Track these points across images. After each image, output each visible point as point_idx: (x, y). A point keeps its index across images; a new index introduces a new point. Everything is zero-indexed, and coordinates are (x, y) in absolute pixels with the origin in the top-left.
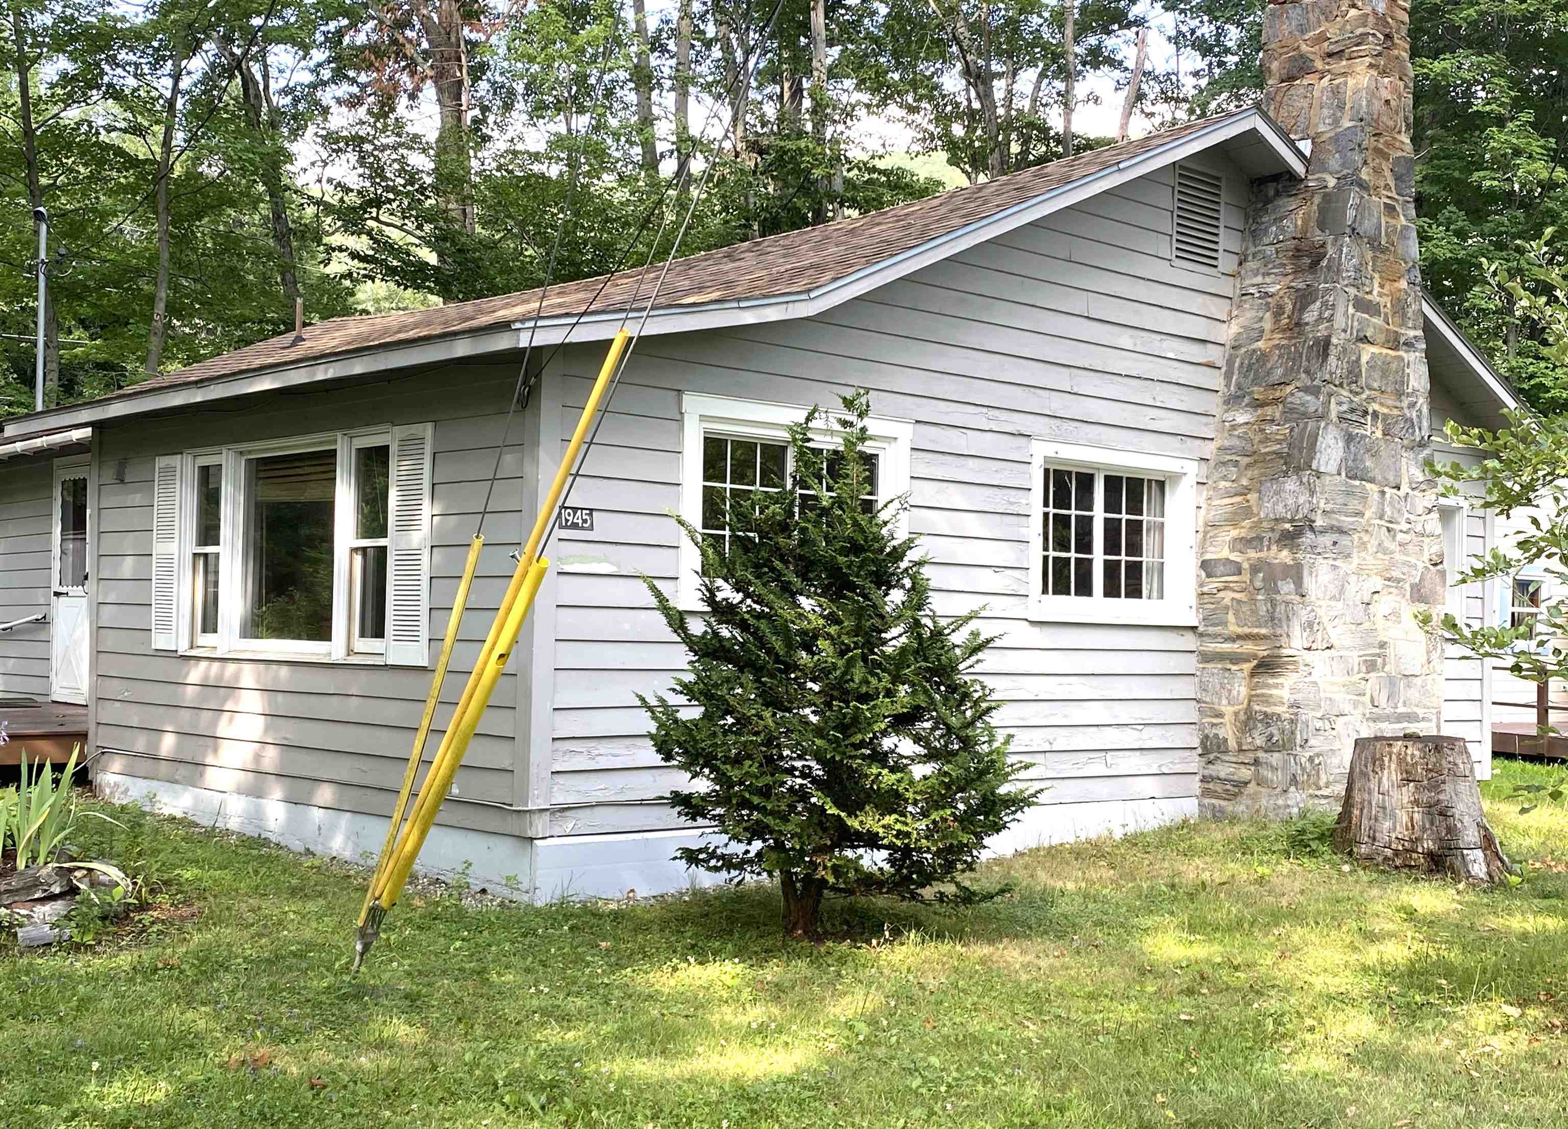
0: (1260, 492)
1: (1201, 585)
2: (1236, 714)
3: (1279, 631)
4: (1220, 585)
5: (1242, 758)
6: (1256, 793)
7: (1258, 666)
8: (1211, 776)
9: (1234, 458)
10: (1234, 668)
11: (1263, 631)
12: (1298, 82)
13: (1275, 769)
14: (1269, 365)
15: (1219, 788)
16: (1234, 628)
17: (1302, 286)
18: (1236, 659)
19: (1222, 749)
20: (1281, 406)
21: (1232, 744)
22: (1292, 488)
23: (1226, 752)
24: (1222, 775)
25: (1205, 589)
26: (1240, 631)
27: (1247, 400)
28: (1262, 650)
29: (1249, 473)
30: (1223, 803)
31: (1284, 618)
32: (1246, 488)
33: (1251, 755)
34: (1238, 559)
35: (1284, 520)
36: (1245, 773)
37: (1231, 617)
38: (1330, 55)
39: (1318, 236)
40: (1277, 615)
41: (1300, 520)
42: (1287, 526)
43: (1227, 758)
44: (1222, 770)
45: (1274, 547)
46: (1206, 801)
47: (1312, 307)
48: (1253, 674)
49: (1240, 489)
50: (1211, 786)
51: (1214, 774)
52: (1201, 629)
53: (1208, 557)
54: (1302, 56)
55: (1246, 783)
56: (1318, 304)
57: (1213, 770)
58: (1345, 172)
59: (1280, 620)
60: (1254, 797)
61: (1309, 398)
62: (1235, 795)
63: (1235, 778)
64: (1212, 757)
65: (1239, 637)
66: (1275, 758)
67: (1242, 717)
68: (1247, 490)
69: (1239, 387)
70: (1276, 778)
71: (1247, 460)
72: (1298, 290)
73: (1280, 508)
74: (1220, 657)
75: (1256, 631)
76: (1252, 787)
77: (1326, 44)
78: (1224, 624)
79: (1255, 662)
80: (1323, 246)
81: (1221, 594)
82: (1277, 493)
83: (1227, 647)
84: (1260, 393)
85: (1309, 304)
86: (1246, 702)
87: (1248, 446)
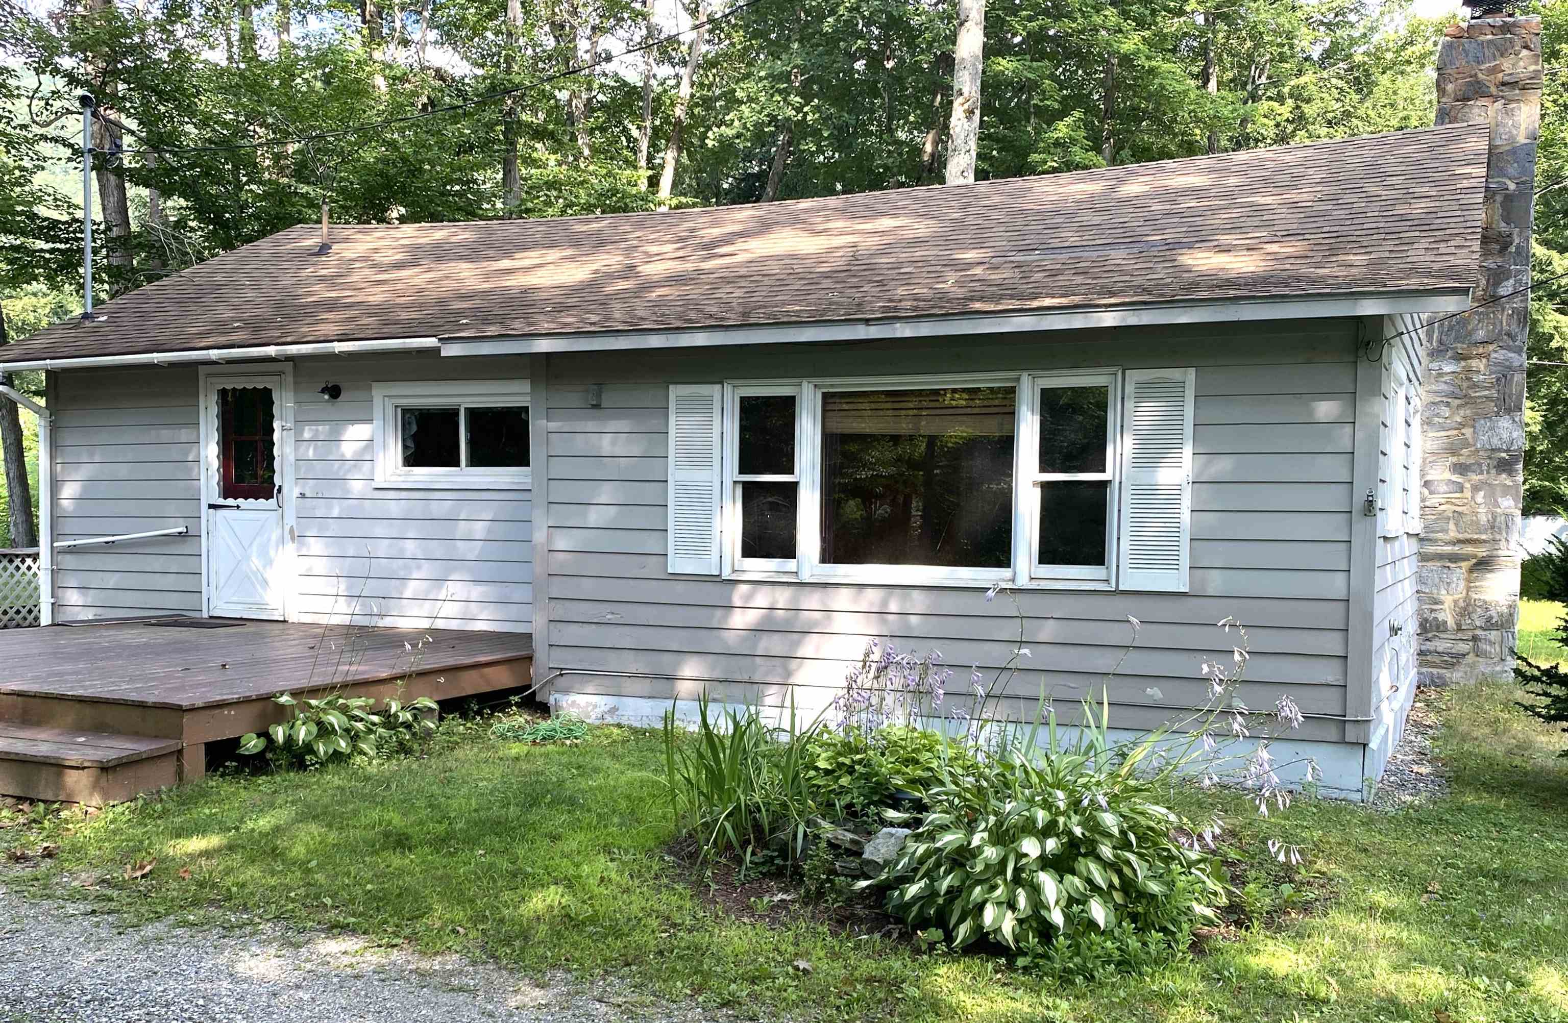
0: (1474, 427)
1: (1423, 500)
2: (1456, 602)
3: (1498, 537)
4: (1443, 501)
5: (1460, 636)
6: (1474, 663)
7: (1476, 565)
8: (1428, 651)
9: (1445, 400)
10: (1452, 565)
11: (1484, 537)
12: (1472, 102)
13: (1492, 643)
14: (1470, 328)
15: (1437, 659)
16: (1453, 534)
17: (1493, 266)
18: (1454, 558)
19: (1442, 628)
20: (1484, 360)
21: (1451, 623)
22: (1506, 425)
23: (1445, 631)
24: (1440, 649)
25: (1427, 504)
26: (1461, 536)
27: (1450, 353)
28: (1482, 552)
29: (1462, 412)
30: (1444, 671)
31: (1504, 526)
32: (1460, 424)
33: (1470, 633)
34: (1460, 480)
35: (1500, 450)
36: (1463, 647)
37: (1452, 526)
38: (1503, 84)
39: (1503, 227)
40: (1497, 524)
41: (1515, 451)
42: (1504, 455)
43: (1446, 636)
44: (1441, 645)
45: (1493, 471)
46: (1424, 670)
47: (1506, 283)
48: (1471, 570)
49: (1454, 425)
50: (1429, 658)
51: (1432, 649)
52: (1422, 535)
53: (1428, 478)
54: (1478, 82)
55: (1464, 655)
56: (1512, 281)
57: (1429, 646)
58: (1524, 179)
59: (1500, 528)
60: (1472, 666)
61: (1513, 355)
62: (1453, 665)
63: (1453, 651)
64: (1430, 635)
65: (1460, 541)
66: (1494, 635)
67: (1461, 604)
68: (1462, 425)
69: (1440, 342)
70: (1494, 650)
71: (1458, 402)
72: (1489, 269)
73: (1496, 442)
74: (1440, 557)
75: (1476, 537)
76: (1471, 658)
77: (1501, 75)
78: (1445, 531)
79: (1474, 561)
80: (1510, 235)
81: (1442, 508)
82: (1492, 429)
83: (1448, 549)
84: (1462, 349)
85: (1503, 281)
86: (1464, 592)
87: (1457, 391)
